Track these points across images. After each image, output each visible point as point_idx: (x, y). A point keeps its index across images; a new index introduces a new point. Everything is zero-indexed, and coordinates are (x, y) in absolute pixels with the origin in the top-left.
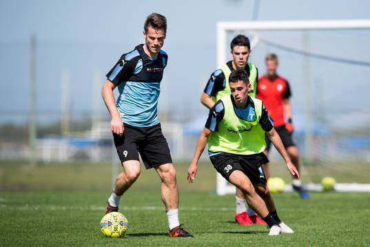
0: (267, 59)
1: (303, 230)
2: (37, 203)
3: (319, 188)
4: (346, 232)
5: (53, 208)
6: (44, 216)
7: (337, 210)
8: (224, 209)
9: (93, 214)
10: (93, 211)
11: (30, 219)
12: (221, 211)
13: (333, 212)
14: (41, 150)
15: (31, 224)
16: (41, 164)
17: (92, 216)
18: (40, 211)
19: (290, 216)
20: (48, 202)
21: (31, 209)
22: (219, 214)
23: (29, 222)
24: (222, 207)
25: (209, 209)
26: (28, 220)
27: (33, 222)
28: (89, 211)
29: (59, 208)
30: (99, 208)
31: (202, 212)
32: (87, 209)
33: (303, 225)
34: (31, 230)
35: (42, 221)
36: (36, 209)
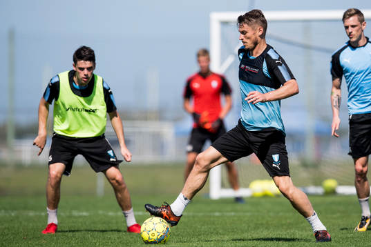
0: (198, 55)
1: (301, 235)
2: (14, 209)
3: (320, 190)
4: (347, 238)
5: (31, 214)
6: (21, 223)
7: (338, 215)
8: (217, 214)
9: (75, 220)
10: (75, 217)
11: (6, 225)
12: (214, 217)
13: (335, 216)
14: (20, 151)
15: (6, 231)
16: (19, 166)
17: (73, 222)
18: (17, 217)
19: (288, 221)
20: (26, 208)
21: (7, 215)
22: (212, 219)
23: (5, 228)
24: (215, 211)
25: (201, 214)
26: (3, 227)
27: (8, 228)
28: (70, 217)
29: (38, 213)
30: (81, 214)
31: (193, 217)
32: (68, 214)
33: (302, 230)
34: (7, 237)
35: (18, 228)
36: (13, 214)
